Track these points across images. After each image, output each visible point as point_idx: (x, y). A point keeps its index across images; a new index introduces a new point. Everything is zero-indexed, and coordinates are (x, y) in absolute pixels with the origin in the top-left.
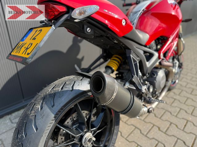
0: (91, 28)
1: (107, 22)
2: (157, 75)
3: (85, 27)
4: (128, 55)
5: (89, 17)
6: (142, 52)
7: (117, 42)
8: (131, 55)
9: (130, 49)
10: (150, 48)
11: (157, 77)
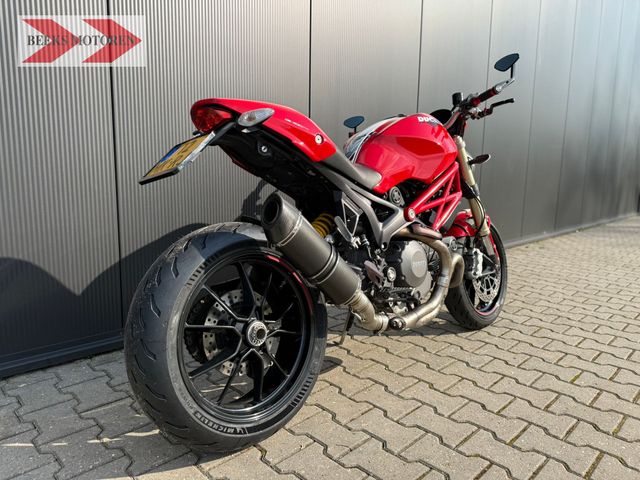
0: (268, 147)
1: (302, 144)
2: (403, 249)
3: (259, 144)
4: (336, 200)
5: (260, 125)
6: (368, 204)
7: (313, 174)
8: (343, 202)
9: (340, 190)
10: (388, 200)
11: (404, 252)
